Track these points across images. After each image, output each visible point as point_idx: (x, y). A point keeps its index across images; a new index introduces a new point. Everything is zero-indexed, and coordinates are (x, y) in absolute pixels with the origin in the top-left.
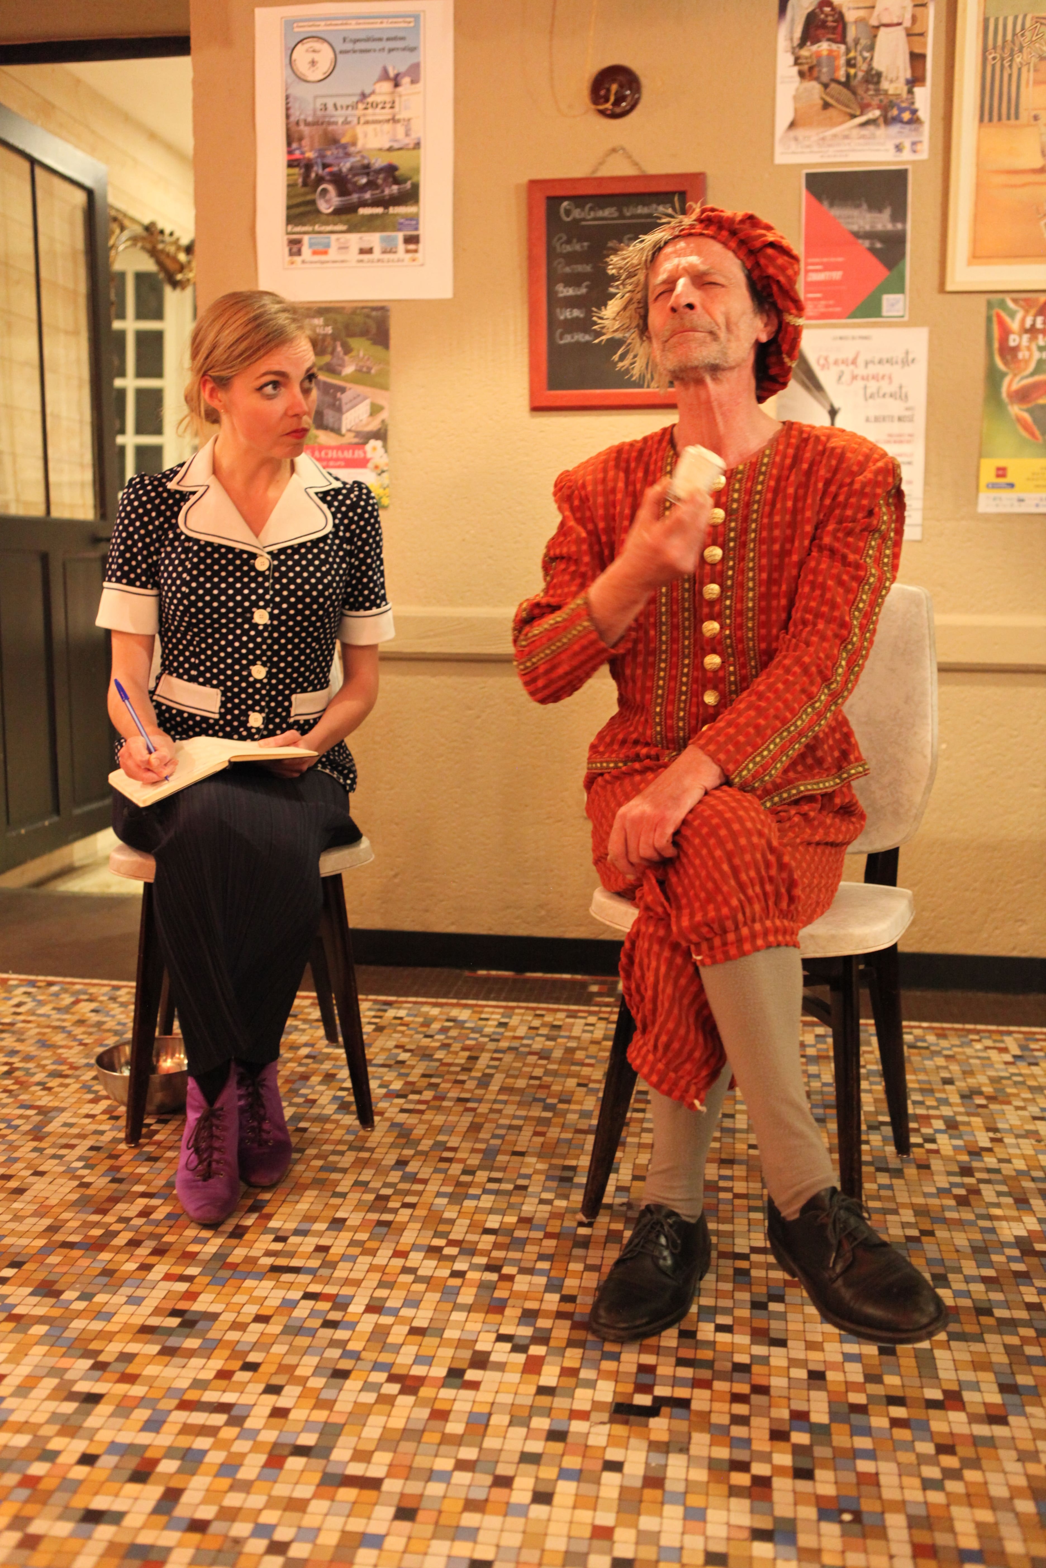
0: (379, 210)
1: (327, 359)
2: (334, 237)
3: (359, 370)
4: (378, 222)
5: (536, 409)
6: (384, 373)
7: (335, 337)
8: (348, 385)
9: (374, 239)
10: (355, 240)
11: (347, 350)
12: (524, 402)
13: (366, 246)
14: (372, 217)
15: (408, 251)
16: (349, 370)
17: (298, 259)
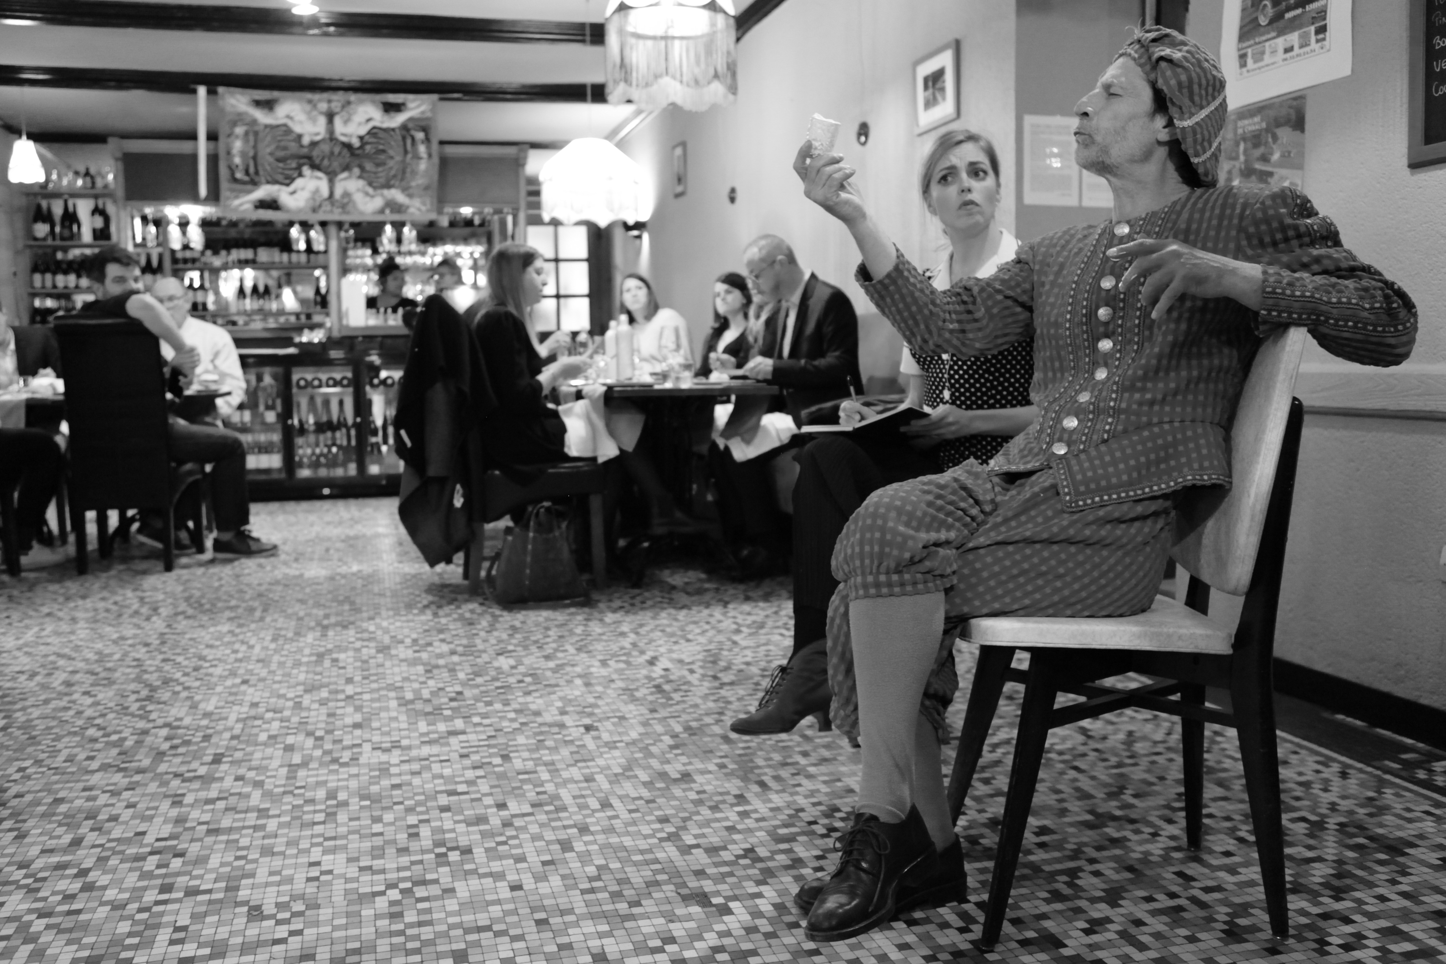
0: (1299, 11)
1: (1261, 150)
2: (1267, 44)
3: (1283, 156)
4: (1297, 22)
5: (1416, 165)
6: (1301, 154)
7: (1267, 130)
8: (1274, 170)
9: (1294, 38)
10: (1281, 42)
11: (1275, 138)
12: (1405, 161)
13: (1288, 45)
14: (1295, 17)
15: (1318, 41)
16: (1276, 157)
17: (1244, 70)
